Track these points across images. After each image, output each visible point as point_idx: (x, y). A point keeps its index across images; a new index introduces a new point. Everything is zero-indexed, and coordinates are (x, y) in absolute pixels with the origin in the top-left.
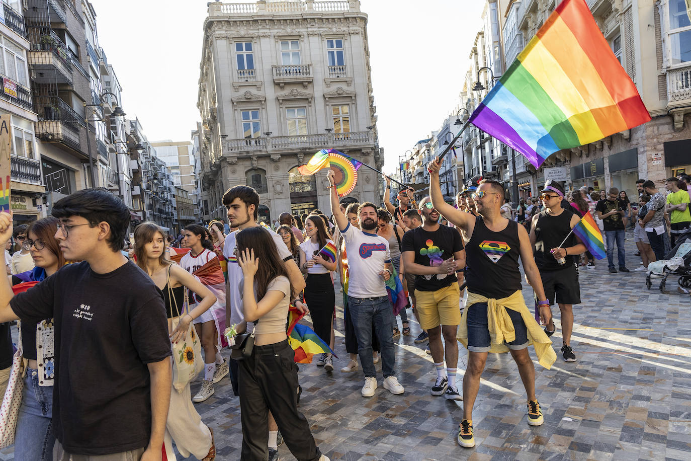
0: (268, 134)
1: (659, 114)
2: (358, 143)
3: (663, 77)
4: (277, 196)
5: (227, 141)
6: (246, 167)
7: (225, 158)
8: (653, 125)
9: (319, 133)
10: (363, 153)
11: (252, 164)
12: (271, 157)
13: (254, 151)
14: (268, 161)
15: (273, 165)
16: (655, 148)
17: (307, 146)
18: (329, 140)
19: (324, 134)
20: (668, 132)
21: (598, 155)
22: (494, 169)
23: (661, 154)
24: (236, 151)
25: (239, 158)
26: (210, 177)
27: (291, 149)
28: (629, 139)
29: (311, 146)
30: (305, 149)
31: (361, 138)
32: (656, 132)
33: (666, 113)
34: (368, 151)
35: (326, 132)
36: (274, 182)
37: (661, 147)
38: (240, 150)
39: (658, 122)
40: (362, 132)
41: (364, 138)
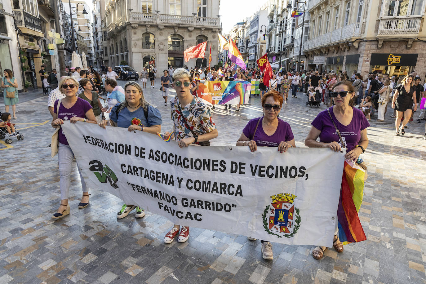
0: (158, 12)
1: (373, 39)
2: (211, 25)
3: (378, 21)
4: (160, 52)
5: (132, 13)
6: (142, 31)
7: (131, 24)
8: (369, 44)
9: (188, 15)
10: (213, 31)
11: (147, 30)
12: (159, 27)
13: (149, 22)
14: (156, 29)
15: (159, 32)
16: (367, 56)
17: (180, 22)
18: (194, 21)
19: (191, 17)
20: (375, 48)
21: (342, 54)
22: (284, 49)
23: (369, 59)
24: (138, 20)
25: (139, 25)
26: (115, 33)
27: (171, 24)
28: (358, 49)
29: (183, 23)
30: (180, 24)
31: (213, 22)
32: (370, 48)
33: (376, 39)
34: (216, 30)
35: (192, 15)
36: (159, 43)
37: (370, 55)
38: (140, 20)
39: (371, 43)
40: (214, 18)
41: (215, 22)
